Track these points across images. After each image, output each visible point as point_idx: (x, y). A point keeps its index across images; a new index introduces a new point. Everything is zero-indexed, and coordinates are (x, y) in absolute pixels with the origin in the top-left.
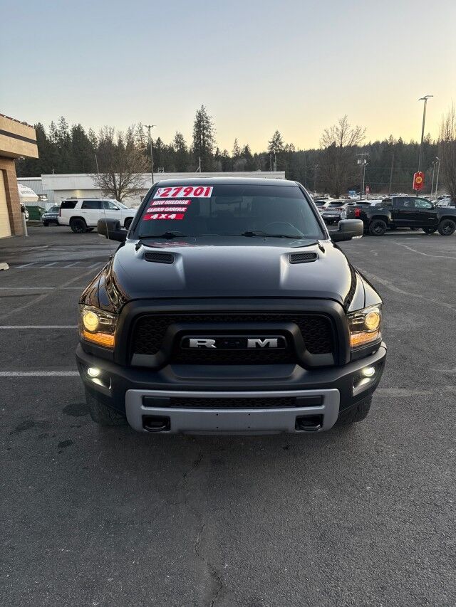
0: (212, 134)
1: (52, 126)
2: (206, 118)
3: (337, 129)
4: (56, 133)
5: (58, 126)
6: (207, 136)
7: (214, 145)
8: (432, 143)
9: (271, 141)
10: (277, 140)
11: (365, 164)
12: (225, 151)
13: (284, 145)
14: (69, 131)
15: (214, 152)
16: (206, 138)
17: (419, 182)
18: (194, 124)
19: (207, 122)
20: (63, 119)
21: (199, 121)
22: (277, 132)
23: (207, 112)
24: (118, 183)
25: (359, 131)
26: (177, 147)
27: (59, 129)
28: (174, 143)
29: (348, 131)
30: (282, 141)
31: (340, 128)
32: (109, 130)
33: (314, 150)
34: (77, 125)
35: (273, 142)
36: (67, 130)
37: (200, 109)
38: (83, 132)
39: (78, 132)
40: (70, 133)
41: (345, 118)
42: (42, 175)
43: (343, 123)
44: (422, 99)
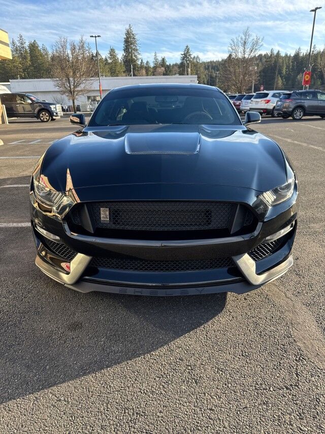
0: (138, 48)
1: (13, 42)
2: (133, 35)
3: (241, 38)
4: (16, 48)
5: (17, 42)
6: (134, 50)
7: (139, 57)
8: (301, 55)
9: (183, 53)
10: (187, 53)
12: (147, 62)
13: (192, 56)
14: (27, 45)
15: (139, 62)
16: (133, 51)
17: (307, 79)
18: (124, 40)
19: (134, 38)
20: (21, 37)
21: (128, 38)
22: (187, 47)
23: (134, 30)
24: (72, 84)
25: (258, 39)
26: (111, 59)
27: (19, 45)
28: (109, 55)
29: (250, 40)
30: (191, 53)
31: (244, 37)
33: (213, 61)
34: (33, 41)
35: (184, 54)
36: (25, 45)
37: (128, 27)
38: (37, 47)
39: (33, 46)
40: (27, 48)
41: (247, 29)
42: (10, 80)
43: (246, 34)
44: (312, 11)
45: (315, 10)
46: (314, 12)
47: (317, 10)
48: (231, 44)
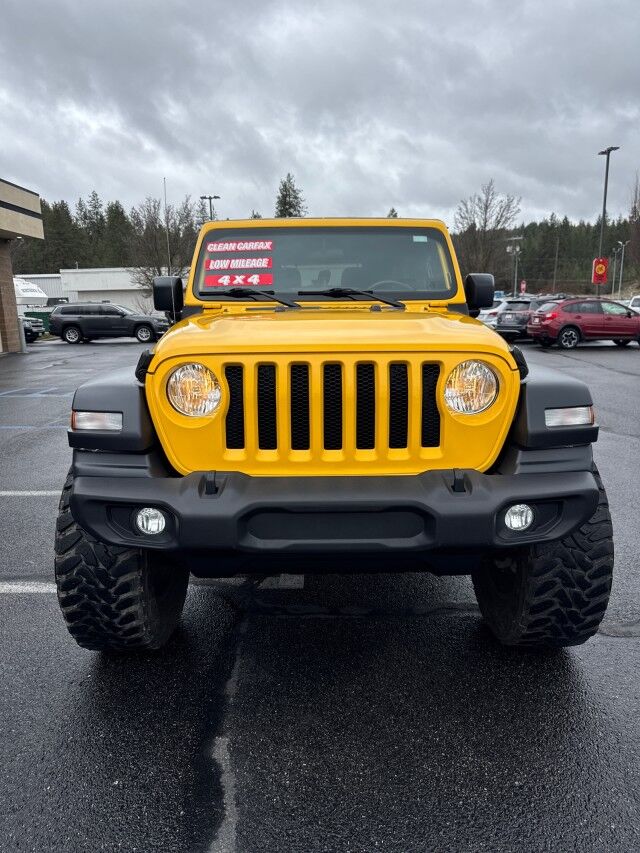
1: (80, 204)
2: (294, 191)
3: (480, 199)
4: (85, 214)
5: (88, 204)
11: (517, 253)
14: (103, 211)
17: (600, 273)
18: (277, 200)
19: (296, 198)
20: (95, 195)
21: (284, 197)
23: (295, 184)
27: (90, 208)
29: (495, 202)
31: (484, 197)
32: (152, 204)
34: (115, 203)
36: (100, 210)
37: (285, 179)
38: (122, 213)
39: (116, 212)
40: (104, 214)
41: (491, 184)
42: (61, 271)
43: (489, 190)
44: (603, 153)
45: (607, 152)
46: (605, 156)
47: (612, 152)
48: (460, 209)
